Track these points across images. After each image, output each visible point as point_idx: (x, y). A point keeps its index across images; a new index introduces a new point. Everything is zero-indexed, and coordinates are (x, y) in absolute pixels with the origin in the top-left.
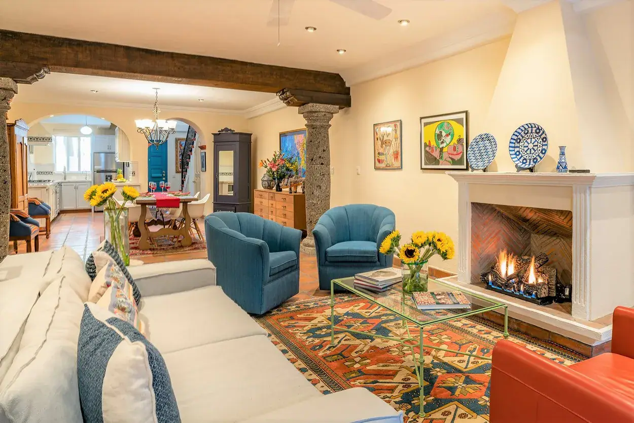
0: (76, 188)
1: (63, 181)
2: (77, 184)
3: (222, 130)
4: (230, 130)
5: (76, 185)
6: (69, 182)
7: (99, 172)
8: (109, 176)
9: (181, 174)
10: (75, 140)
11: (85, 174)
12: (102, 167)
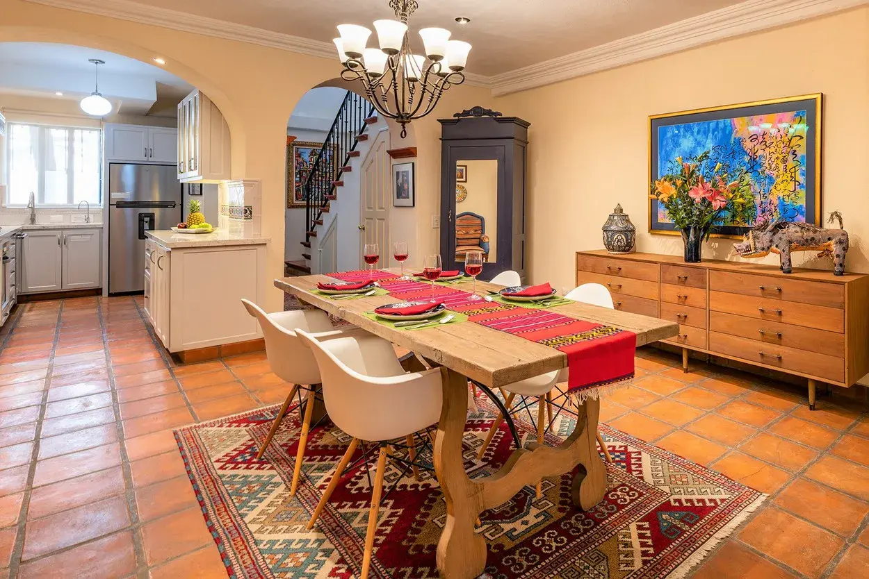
0: (62, 242)
1: (28, 225)
2: (66, 233)
3: (466, 113)
4: (489, 112)
5: (62, 236)
6: (44, 229)
7: (121, 205)
8: (147, 215)
9: (305, 210)
10: (58, 135)
11: (87, 210)
12: (127, 196)
